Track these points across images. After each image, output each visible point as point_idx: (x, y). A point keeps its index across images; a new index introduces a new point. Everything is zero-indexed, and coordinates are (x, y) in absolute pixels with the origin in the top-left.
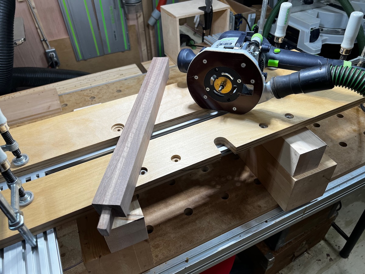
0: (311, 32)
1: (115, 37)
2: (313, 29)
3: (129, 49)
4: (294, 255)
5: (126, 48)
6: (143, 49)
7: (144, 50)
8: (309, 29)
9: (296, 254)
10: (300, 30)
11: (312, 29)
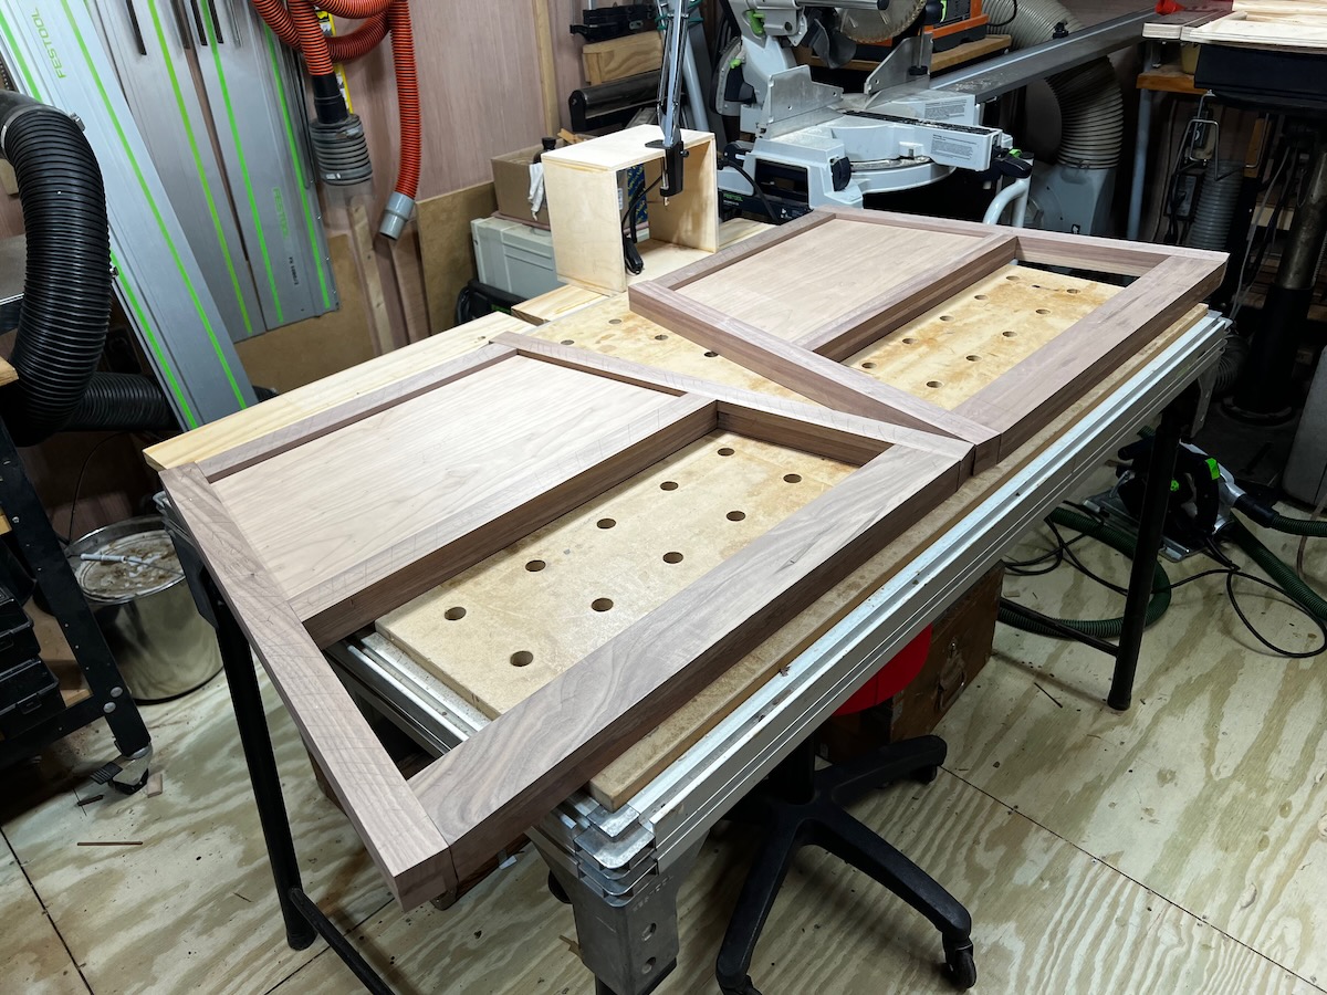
0: (833, 169)
1: (294, 273)
2: (835, 161)
3: (337, 307)
4: (940, 688)
5: (328, 304)
6: (374, 304)
7: (378, 305)
8: (826, 162)
9: (945, 684)
10: (808, 168)
11: (832, 161)
